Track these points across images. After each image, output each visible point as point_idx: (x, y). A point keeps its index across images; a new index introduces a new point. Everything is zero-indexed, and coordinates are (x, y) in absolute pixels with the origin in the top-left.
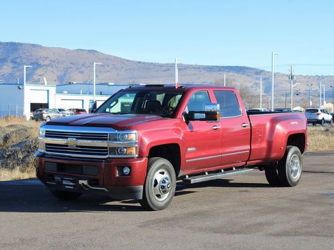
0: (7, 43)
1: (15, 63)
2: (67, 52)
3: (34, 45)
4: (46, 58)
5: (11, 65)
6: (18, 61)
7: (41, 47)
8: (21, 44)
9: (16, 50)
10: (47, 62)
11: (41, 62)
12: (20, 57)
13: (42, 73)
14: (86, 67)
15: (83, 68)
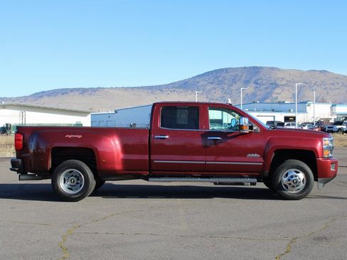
0: (250, 67)
1: (257, 83)
2: (301, 73)
3: (272, 68)
4: (283, 79)
5: (253, 85)
6: (259, 82)
7: (278, 69)
8: (262, 68)
9: (258, 72)
10: (283, 82)
11: (279, 83)
12: (261, 79)
13: (280, 91)
14: (318, 86)
15: (316, 87)
